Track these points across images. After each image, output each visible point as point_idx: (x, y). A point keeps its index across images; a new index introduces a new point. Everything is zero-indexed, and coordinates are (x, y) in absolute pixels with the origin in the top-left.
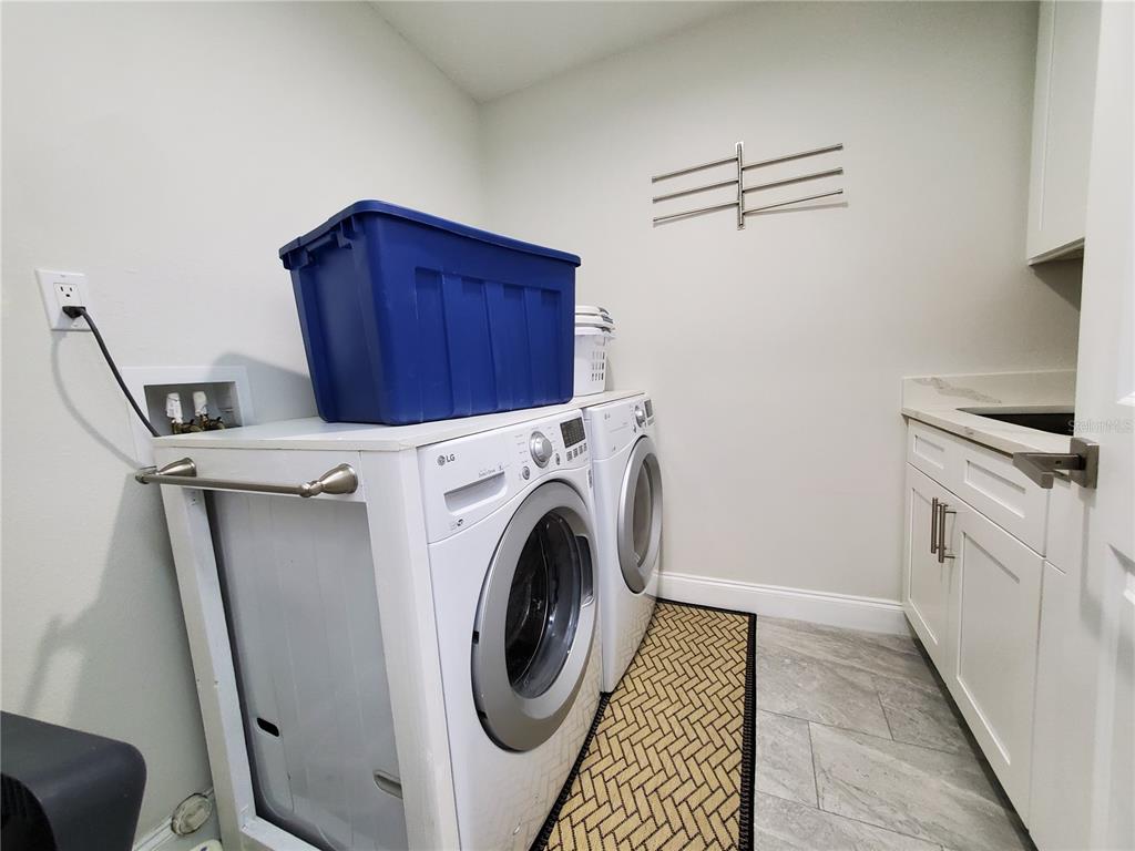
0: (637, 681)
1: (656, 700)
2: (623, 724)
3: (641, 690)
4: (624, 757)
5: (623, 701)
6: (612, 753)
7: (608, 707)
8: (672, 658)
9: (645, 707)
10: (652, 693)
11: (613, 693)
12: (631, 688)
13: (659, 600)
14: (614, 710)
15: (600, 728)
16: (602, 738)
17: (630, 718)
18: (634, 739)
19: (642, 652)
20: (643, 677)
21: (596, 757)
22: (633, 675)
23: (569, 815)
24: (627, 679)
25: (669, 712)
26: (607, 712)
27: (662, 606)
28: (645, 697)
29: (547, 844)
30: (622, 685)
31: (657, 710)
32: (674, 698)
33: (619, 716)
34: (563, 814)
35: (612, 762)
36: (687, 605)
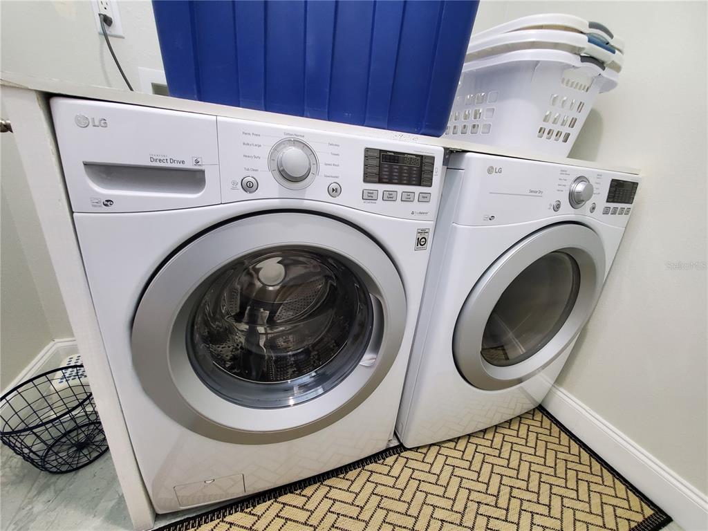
0: (441, 459)
1: (440, 491)
2: (390, 481)
3: (436, 469)
4: (362, 508)
5: (412, 464)
6: (357, 494)
7: (394, 457)
8: (496, 470)
9: (424, 487)
10: (443, 481)
11: (410, 449)
12: (429, 459)
13: (541, 408)
14: (396, 464)
15: (371, 467)
16: (365, 475)
17: (401, 483)
18: (386, 503)
19: (473, 440)
20: (449, 461)
21: (344, 485)
22: (443, 451)
23: (284, 504)
24: (434, 450)
25: (439, 514)
26: (390, 460)
27: (538, 416)
28: (433, 479)
29: (254, 506)
30: (424, 450)
31: (431, 500)
32: (459, 506)
33: (395, 472)
34: (282, 499)
35: (350, 501)
36: (572, 436)
